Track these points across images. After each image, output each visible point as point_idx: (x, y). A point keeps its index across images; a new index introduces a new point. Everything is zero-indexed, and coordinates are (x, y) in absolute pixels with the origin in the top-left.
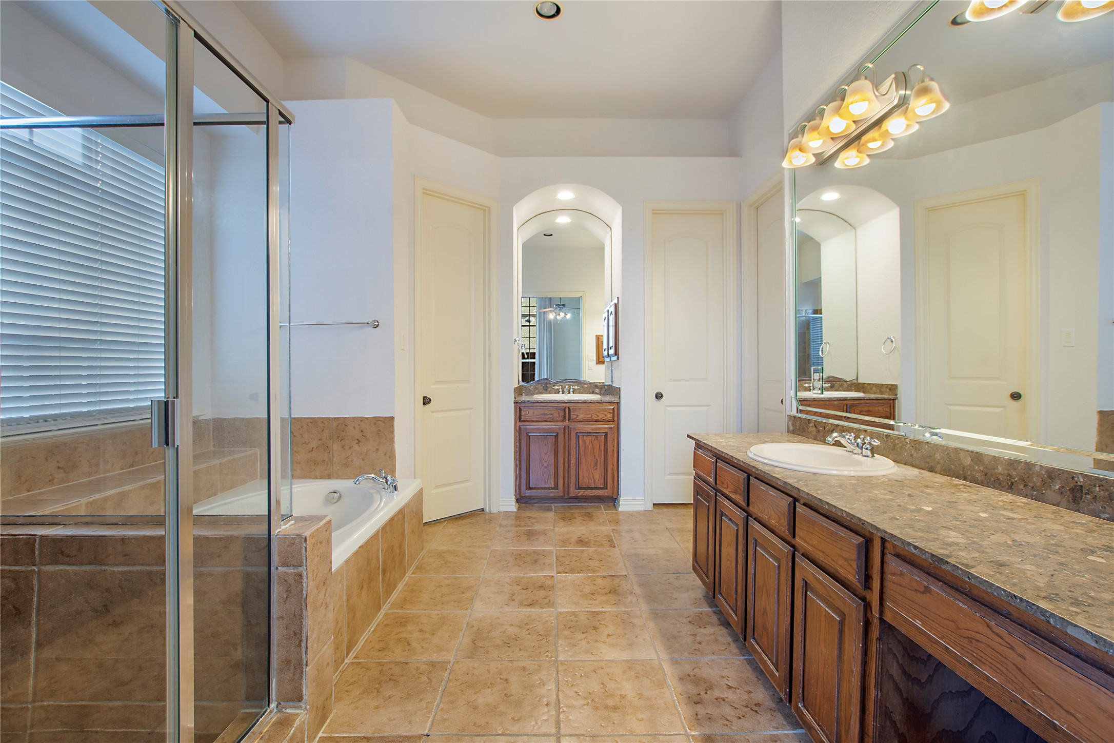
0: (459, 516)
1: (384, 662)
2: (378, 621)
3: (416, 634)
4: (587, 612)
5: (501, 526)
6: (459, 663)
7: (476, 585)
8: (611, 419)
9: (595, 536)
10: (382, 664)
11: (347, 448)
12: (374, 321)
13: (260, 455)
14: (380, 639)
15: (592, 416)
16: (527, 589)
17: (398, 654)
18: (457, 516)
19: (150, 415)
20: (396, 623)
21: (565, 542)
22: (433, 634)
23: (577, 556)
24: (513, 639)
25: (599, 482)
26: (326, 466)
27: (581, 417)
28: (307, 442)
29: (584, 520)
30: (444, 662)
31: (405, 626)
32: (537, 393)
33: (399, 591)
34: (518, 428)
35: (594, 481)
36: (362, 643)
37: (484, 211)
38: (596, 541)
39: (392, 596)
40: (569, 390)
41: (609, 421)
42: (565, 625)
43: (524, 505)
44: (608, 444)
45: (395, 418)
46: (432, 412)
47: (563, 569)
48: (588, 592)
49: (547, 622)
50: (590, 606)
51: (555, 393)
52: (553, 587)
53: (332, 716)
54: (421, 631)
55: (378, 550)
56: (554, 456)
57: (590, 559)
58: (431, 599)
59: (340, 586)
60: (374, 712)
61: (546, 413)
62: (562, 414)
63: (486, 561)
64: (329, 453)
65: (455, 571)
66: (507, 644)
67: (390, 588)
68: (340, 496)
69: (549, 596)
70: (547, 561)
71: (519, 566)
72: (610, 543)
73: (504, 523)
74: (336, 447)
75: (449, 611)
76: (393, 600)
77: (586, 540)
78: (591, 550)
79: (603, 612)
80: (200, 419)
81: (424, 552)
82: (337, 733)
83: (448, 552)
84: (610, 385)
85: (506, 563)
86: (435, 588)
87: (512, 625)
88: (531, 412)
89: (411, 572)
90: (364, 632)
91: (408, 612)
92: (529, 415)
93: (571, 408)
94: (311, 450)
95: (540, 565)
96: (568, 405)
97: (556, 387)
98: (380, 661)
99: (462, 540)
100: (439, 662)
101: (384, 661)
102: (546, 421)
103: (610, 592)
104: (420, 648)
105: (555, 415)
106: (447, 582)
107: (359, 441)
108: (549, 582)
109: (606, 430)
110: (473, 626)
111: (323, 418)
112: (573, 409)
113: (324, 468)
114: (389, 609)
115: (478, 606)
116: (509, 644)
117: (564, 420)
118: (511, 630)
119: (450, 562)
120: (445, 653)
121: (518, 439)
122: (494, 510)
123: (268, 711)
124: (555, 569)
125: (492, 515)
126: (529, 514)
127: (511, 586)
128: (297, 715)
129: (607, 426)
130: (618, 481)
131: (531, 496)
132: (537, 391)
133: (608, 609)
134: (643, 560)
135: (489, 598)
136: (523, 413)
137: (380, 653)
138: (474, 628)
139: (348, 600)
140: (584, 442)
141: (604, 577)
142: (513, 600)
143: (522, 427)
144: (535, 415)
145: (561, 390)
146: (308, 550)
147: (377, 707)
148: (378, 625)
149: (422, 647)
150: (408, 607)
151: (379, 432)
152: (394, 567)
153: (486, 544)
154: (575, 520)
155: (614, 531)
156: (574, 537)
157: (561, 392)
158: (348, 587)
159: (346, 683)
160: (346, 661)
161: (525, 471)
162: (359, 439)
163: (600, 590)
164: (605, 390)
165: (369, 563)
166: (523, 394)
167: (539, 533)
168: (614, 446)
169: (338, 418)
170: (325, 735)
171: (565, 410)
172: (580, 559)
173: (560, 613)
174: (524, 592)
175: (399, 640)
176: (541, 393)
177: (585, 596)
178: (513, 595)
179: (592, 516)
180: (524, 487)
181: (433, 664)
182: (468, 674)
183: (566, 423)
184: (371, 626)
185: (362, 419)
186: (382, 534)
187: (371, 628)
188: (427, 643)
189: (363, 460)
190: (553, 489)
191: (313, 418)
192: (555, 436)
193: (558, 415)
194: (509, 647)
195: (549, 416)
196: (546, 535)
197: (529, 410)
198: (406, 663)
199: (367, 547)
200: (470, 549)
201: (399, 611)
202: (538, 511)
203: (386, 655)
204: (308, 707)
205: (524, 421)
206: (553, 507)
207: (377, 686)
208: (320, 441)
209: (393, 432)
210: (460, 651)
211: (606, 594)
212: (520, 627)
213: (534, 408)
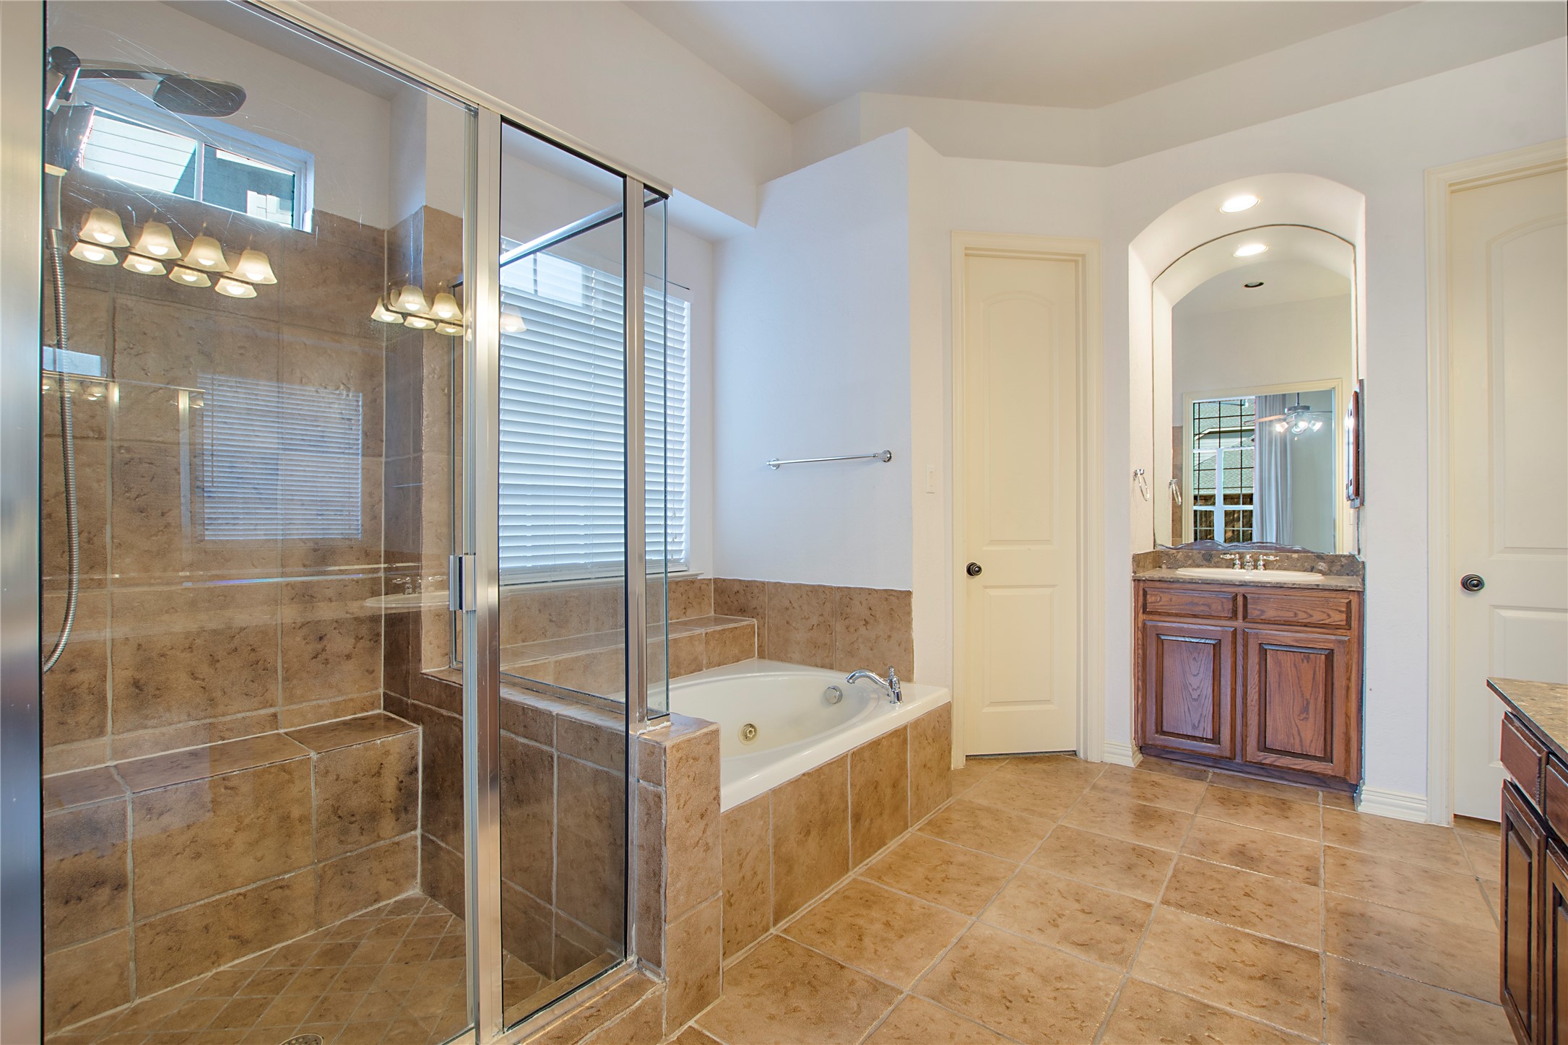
0: (1031, 755)
1: (815, 953)
2: (840, 887)
3: (878, 926)
4: (1192, 1000)
5: (1094, 787)
6: (913, 1000)
7: (1004, 877)
8: (1344, 623)
9: (1278, 851)
10: (810, 954)
11: (852, 629)
12: (885, 452)
13: (758, 628)
14: (828, 915)
15: (1296, 614)
16: (1091, 913)
17: (837, 948)
18: (1028, 755)
19: (624, 572)
20: (861, 899)
21: (1206, 846)
22: (901, 937)
23: (1219, 881)
24: (1023, 996)
25: (1313, 745)
26: (827, 651)
27: (1270, 614)
28: (807, 616)
29: (1266, 813)
30: (893, 989)
31: (870, 907)
32: (1191, 566)
33: (887, 852)
34: (1140, 625)
35: (1301, 741)
36: (804, 912)
37: (1076, 262)
38: (1276, 862)
39: (873, 857)
40: (1256, 561)
41: (1338, 627)
42: (1132, 1009)
43: (1153, 759)
44: (1336, 674)
45: (914, 594)
46: (986, 587)
47: (1178, 898)
48: (1212, 960)
49: (1100, 989)
50: (1202, 990)
51: (1228, 567)
52: (1142, 926)
53: (716, 1002)
54: (887, 924)
55: (844, 784)
56: (1211, 682)
57: (1246, 895)
58: (927, 878)
59: (762, 823)
60: (765, 1022)
61: (1195, 601)
62: (1229, 606)
63: (1040, 843)
64: (831, 634)
65: (982, 845)
66: (1007, 1001)
67: (870, 844)
68: (841, 696)
69: (1126, 940)
70: (1152, 873)
71: (1094, 867)
72: (1307, 874)
73: (1103, 783)
74: (839, 627)
75: (941, 907)
76: (874, 861)
77: (1255, 854)
78: (1257, 876)
79: (1226, 1013)
80: (699, 578)
81: (951, 800)
82: (709, 1031)
83: (988, 810)
84: (1354, 556)
85: (1073, 854)
86: (940, 863)
87: (1032, 970)
88: (1165, 598)
89: (918, 827)
90: (812, 898)
91: (885, 887)
92: (1161, 603)
93: (1249, 596)
94: (811, 628)
95: (1136, 876)
96: (1242, 590)
97: (1228, 557)
98: (811, 948)
99: (1018, 796)
100: (886, 986)
101: (817, 951)
102: (1195, 616)
103: (1262, 978)
104: (873, 951)
105: (1214, 607)
106: (961, 858)
107: (866, 623)
108: (1138, 915)
109: (1331, 646)
110: (967, 947)
111: (824, 586)
112: (1253, 598)
113: (825, 655)
114: (861, 875)
115: (992, 914)
116: (1011, 1002)
117: (1234, 615)
118: (1026, 979)
119: (982, 828)
120: (901, 974)
121: (1140, 642)
122: (1094, 757)
123: (624, 963)
124: (1161, 893)
125: (1088, 765)
126: (1156, 777)
127: (1063, 899)
128: (653, 983)
129: (1333, 637)
130: (1360, 750)
131: (1166, 747)
132: (1189, 562)
133: (1241, 1010)
134: (1379, 934)
135: (1015, 907)
136: (1150, 599)
137: (818, 936)
138: (967, 950)
139: (777, 846)
140: (1278, 663)
141: (1263, 941)
142: (1056, 926)
143: (1149, 624)
144: (1172, 603)
145: (1238, 562)
146: (668, 765)
147: (772, 1017)
148: (836, 893)
149: (876, 951)
150: (888, 881)
151: (892, 612)
152: (881, 814)
153: (1054, 812)
154: (1247, 808)
155: (1329, 852)
156: (1230, 842)
157: (1237, 566)
158: (777, 828)
159: (757, 962)
160: (772, 930)
161: (1154, 700)
162: (867, 619)
163: (1241, 965)
164: (1342, 566)
165: (823, 798)
166: (1164, 566)
167: (1160, 816)
168: (1349, 679)
169: (842, 588)
170: (696, 1026)
171: (1235, 598)
172: (1223, 889)
173: (1133, 982)
174: (1081, 916)
175: (852, 926)
176: (1199, 566)
177: (1201, 967)
178: (1060, 916)
179: (1289, 808)
180: (1151, 726)
181: (876, 986)
182: (917, 1025)
183: (1239, 623)
184: (827, 891)
185: (870, 592)
186: (852, 761)
187: (826, 894)
188: (885, 947)
189: (871, 650)
190: (1208, 740)
191: (813, 586)
192: (1214, 645)
193: (1220, 608)
194: (1008, 1008)
195: (1202, 608)
196: (1172, 822)
197: (1161, 595)
198: (842, 967)
199: (820, 776)
200: (1024, 814)
201: (873, 882)
202: (1176, 775)
203: (822, 943)
204: (668, 979)
205: (1151, 613)
206: (1210, 775)
207: (789, 985)
208: (821, 618)
209: (909, 613)
210: (925, 980)
211: (1251, 978)
212: (1045, 980)
213: (1172, 591)
